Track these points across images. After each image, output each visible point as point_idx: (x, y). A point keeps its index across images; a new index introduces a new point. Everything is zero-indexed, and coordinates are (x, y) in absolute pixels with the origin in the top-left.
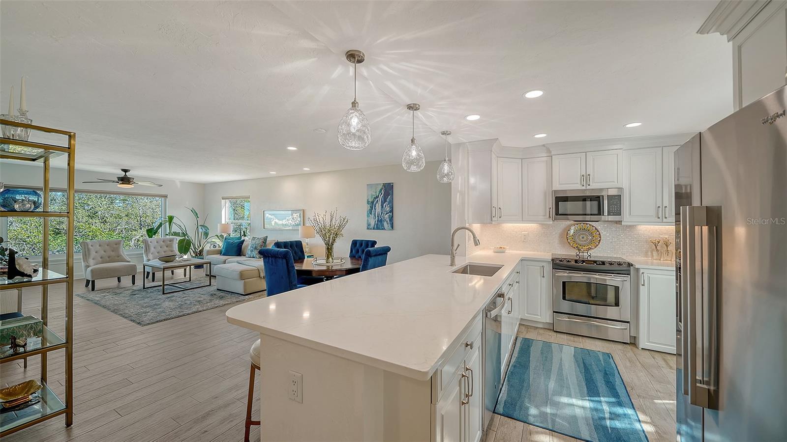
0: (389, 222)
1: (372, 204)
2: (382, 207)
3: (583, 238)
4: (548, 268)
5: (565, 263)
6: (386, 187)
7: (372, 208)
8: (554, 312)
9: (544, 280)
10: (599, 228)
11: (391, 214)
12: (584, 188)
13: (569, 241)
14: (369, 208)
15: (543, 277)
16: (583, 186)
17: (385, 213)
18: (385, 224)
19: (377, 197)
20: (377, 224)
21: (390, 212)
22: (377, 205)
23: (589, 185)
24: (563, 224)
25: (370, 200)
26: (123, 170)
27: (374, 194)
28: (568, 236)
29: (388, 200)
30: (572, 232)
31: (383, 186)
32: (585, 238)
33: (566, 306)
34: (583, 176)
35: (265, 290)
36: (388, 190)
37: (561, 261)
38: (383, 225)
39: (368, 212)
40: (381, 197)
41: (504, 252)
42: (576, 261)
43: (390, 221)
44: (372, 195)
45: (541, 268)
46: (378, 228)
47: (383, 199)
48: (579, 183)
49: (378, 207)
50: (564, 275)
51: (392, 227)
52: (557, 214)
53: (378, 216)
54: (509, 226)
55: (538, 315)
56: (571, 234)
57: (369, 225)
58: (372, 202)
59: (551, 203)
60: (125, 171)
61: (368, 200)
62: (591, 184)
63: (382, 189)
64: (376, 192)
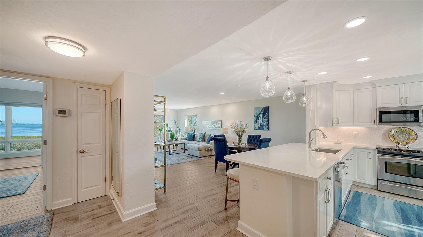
0: (266, 126)
1: (257, 118)
2: (263, 118)
3: (402, 136)
4: (374, 153)
5: (387, 151)
6: (265, 109)
7: (257, 119)
8: (378, 179)
9: (370, 161)
11: (268, 122)
12: (403, 105)
13: (390, 138)
14: (256, 119)
15: (370, 158)
16: (402, 104)
17: (264, 122)
18: (264, 127)
19: (260, 114)
20: (260, 127)
21: (267, 121)
22: (260, 118)
23: (407, 104)
24: (385, 128)
28: (389, 135)
29: (266, 115)
30: (393, 132)
31: (263, 108)
32: (404, 136)
33: (388, 176)
34: (402, 98)
35: (214, 155)
36: (266, 110)
37: (383, 149)
39: (255, 121)
40: (262, 114)
41: (341, 143)
42: (396, 150)
43: (267, 126)
44: (257, 113)
45: (368, 154)
46: (260, 129)
47: (263, 115)
48: (399, 103)
50: (387, 158)
51: (268, 129)
52: (380, 121)
53: (260, 124)
54: (344, 129)
56: (392, 134)
57: (255, 128)
58: (257, 117)
59: (376, 115)
61: (255, 115)
62: (408, 102)
63: (262, 110)
64: (259, 112)
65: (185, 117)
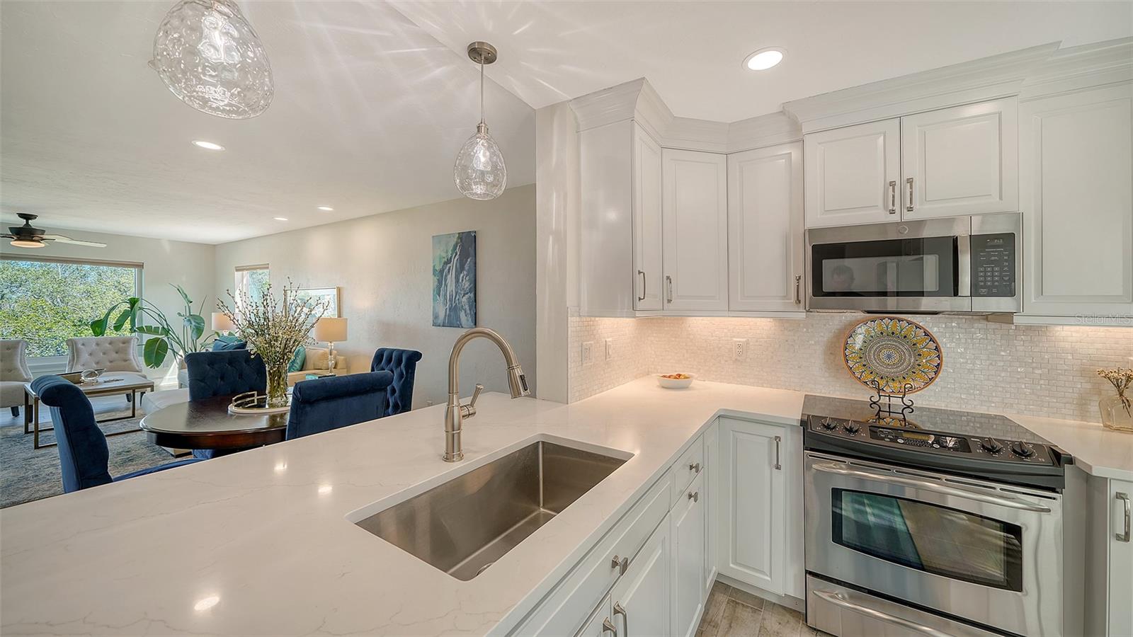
0: (468, 312)
1: (440, 275)
2: (457, 281)
3: (889, 357)
4: (792, 443)
5: (840, 434)
6: (463, 240)
7: (440, 282)
8: (807, 572)
9: (780, 478)
10: (934, 331)
11: (472, 295)
12: (895, 218)
13: (851, 364)
14: (436, 283)
15: (778, 467)
16: (892, 212)
17: (462, 292)
18: (462, 314)
19: (449, 261)
20: (449, 316)
21: (470, 292)
22: (449, 276)
23: (910, 209)
24: (835, 318)
25: (438, 268)
26: (22, 216)
27: (444, 255)
28: (847, 352)
29: (466, 267)
30: (859, 341)
31: (459, 238)
32: (896, 357)
33: (844, 562)
34: (892, 184)
36: (468, 245)
37: (828, 427)
38: (458, 318)
39: (434, 291)
40: (455, 261)
41: (686, 388)
42: (874, 431)
43: (470, 310)
44: (441, 258)
45: (770, 444)
46: (450, 324)
47: (458, 265)
48: (880, 203)
49: (451, 279)
50: (841, 472)
51: (475, 324)
52: (818, 289)
53: (451, 300)
55: (762, 572)
56: (858, 347)
57: (436, 317)
58: (442, 271)
59: (801, 264)
60: (27, 217)
61: (434, 267)
62: (916, 205)
63: (457, 244)
64: (447, 252)
65: (236, 273)
